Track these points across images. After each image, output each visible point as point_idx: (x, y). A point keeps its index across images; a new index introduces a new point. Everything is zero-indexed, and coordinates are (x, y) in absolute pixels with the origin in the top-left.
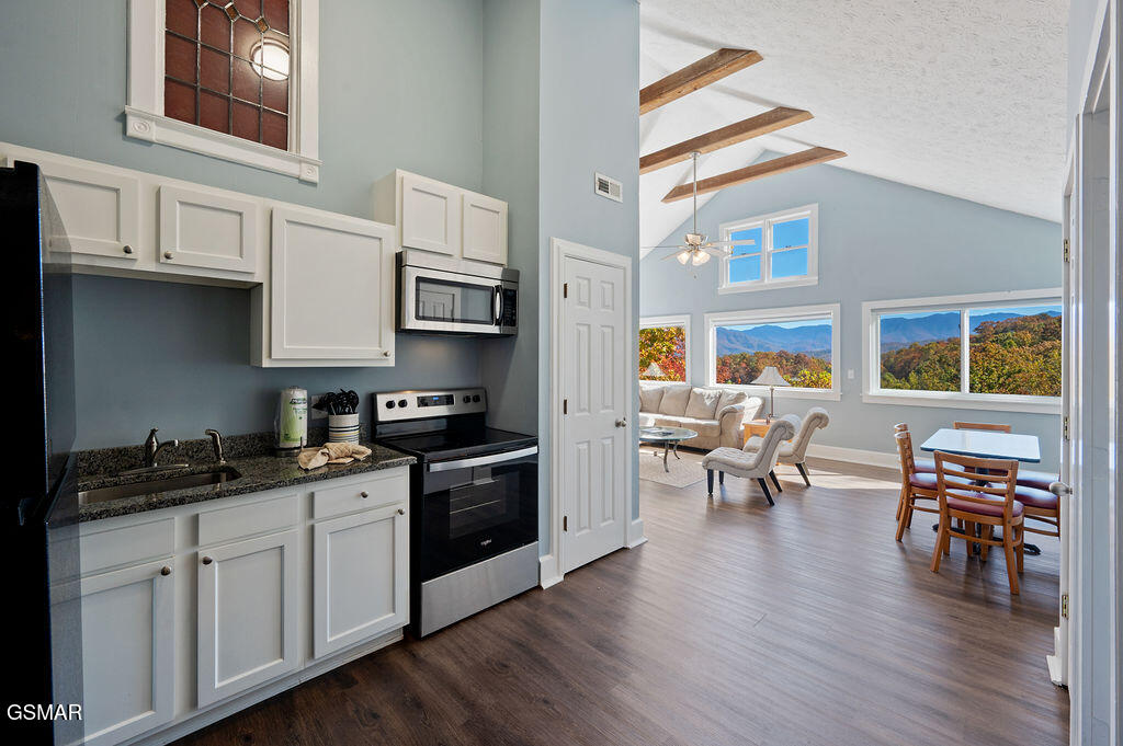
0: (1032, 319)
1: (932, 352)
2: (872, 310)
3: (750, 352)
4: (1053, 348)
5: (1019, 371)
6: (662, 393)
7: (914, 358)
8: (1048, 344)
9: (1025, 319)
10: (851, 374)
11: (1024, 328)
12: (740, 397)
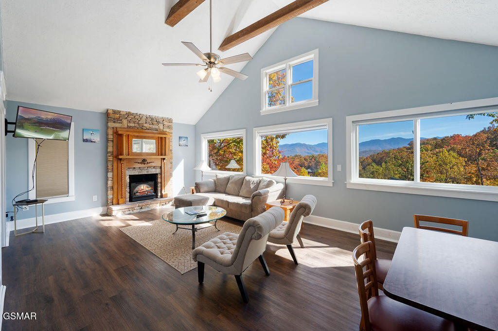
0: (431, 140)
1: (391, 154)
2: (353, 122)
3: (316, 154)
4: (440, 152)
5: (427, 162)
6: (228, 179)
7: (384, 156)
8: (437, 150)
9: (428, 140)
10: (339, 168)
11: (427, 144)
12: (270, 184)
